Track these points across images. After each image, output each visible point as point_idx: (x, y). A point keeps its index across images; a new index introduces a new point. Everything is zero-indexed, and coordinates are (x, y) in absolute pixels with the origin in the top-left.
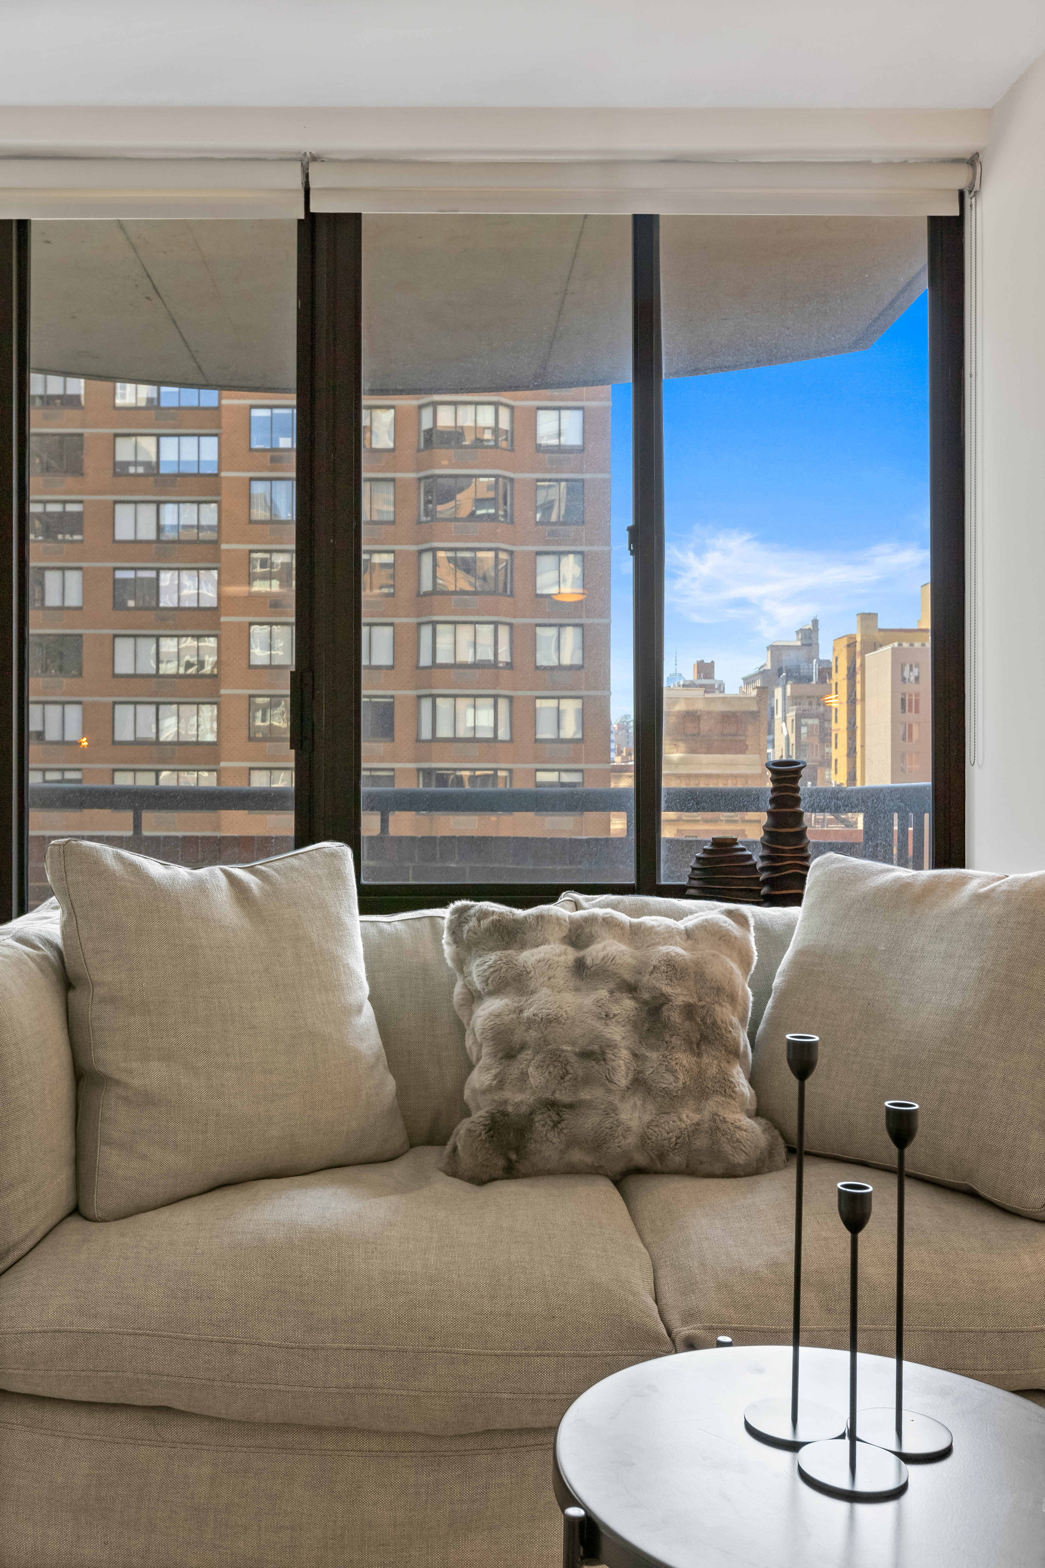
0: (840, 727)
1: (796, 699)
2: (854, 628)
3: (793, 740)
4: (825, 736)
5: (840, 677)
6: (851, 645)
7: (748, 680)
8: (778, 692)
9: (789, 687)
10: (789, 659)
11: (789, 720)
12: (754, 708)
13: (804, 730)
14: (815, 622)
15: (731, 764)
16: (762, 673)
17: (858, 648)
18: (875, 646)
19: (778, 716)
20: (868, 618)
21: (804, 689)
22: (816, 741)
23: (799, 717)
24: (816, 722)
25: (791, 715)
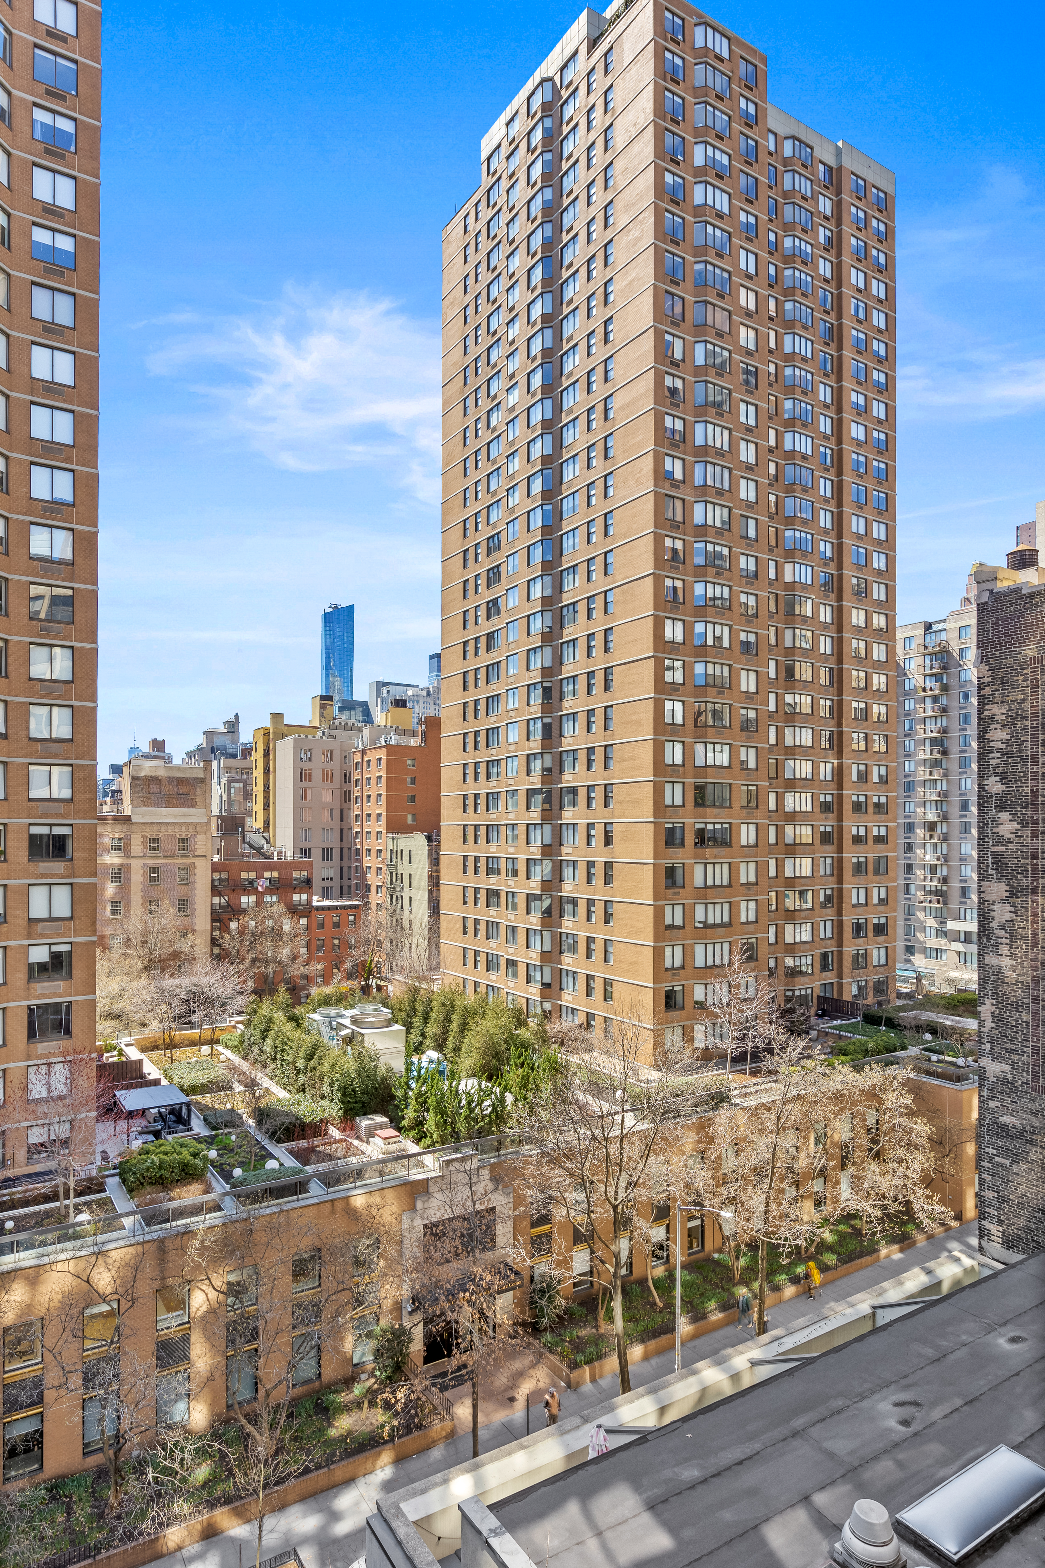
0: (258, 789)
1: (227, 770)
2: (267, 723)
3: (225, 798)
4: (247, 795)
5: (257, 756)
6: (266, 734)
7: (190, 755)
8: (215, 764)
9: (222, 761)
10: (218, 741)
11: (222, 784)
12: (202, 776)
13: (232, 790)
14: (237, 717)
15: (185, 816)
16: (200, 749)
17: (271, 737)
18: (283, 736)
19: (215, 781)
20: (277, 717)
21: (232, 762)
22: (241, 798)
23: (229, 782)
24: (241, 785)
25: (224, 780)
